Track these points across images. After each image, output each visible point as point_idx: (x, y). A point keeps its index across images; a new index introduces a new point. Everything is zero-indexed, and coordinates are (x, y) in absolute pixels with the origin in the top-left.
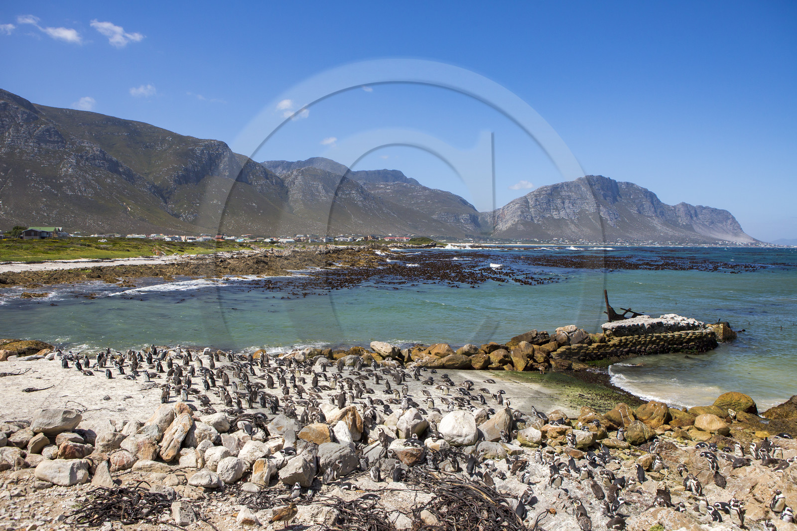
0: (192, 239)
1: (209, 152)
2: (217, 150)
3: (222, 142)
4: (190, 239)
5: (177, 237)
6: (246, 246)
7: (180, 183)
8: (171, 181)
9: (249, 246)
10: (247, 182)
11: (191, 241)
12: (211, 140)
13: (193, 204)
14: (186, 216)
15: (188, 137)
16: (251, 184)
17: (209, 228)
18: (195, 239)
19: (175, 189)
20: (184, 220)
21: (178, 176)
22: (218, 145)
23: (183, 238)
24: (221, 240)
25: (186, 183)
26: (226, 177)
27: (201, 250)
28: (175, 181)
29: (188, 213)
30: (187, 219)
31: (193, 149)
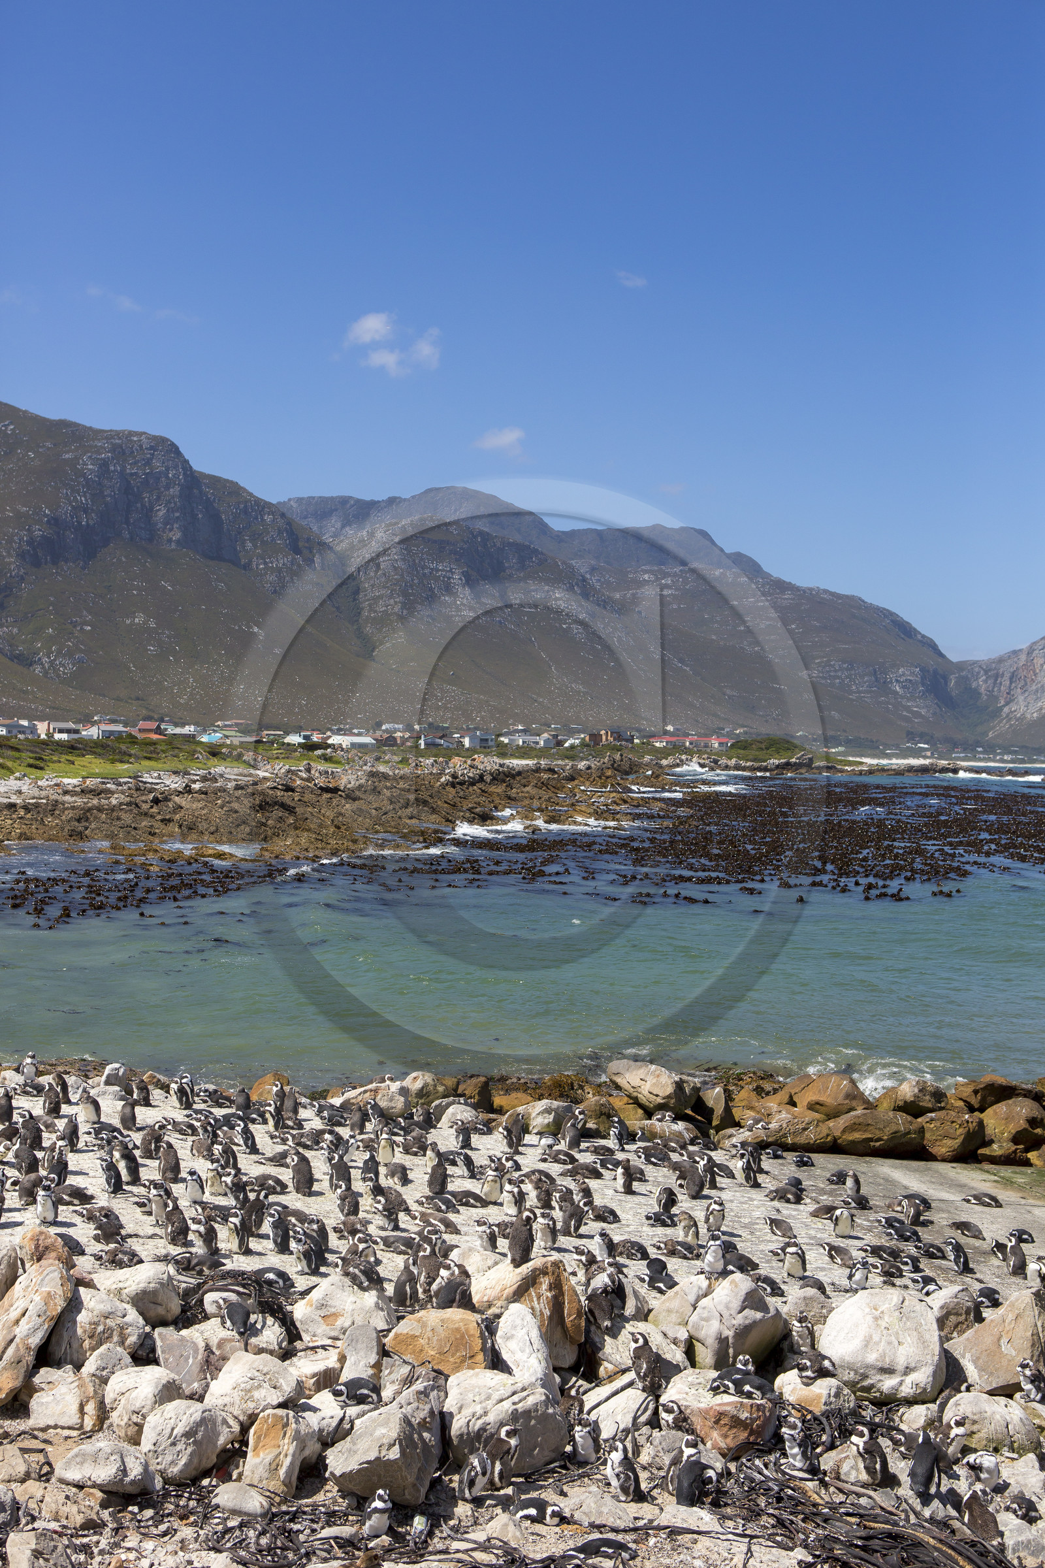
0: (68, 731)
1: (124, 468)
2: (148, 462)
3: (163, 440)
4: (61, 731)
5: (25, 723)
6: (230, 755)
7: (37, 563)
8: (9, 555)
9: (240, 756)
10: (235, 562)
11: (64, 736)
12: (131, 433)
13: (75, 625)
14: (52, 663)
15: (63, 423)
16: (246, 567)
17: (118, 699)
18: (77, 731)
19: (22, 579)
20: (46, 673)
21: (31, 542)
22: (151, 448)
23: (42, 728)
24: (155, 737)
25: (55, 563)
26: (173, 546)
27: (95, 765)
28: (22, 555)
29: (59, 652)
30: (56, 671)
31: (76, 459)
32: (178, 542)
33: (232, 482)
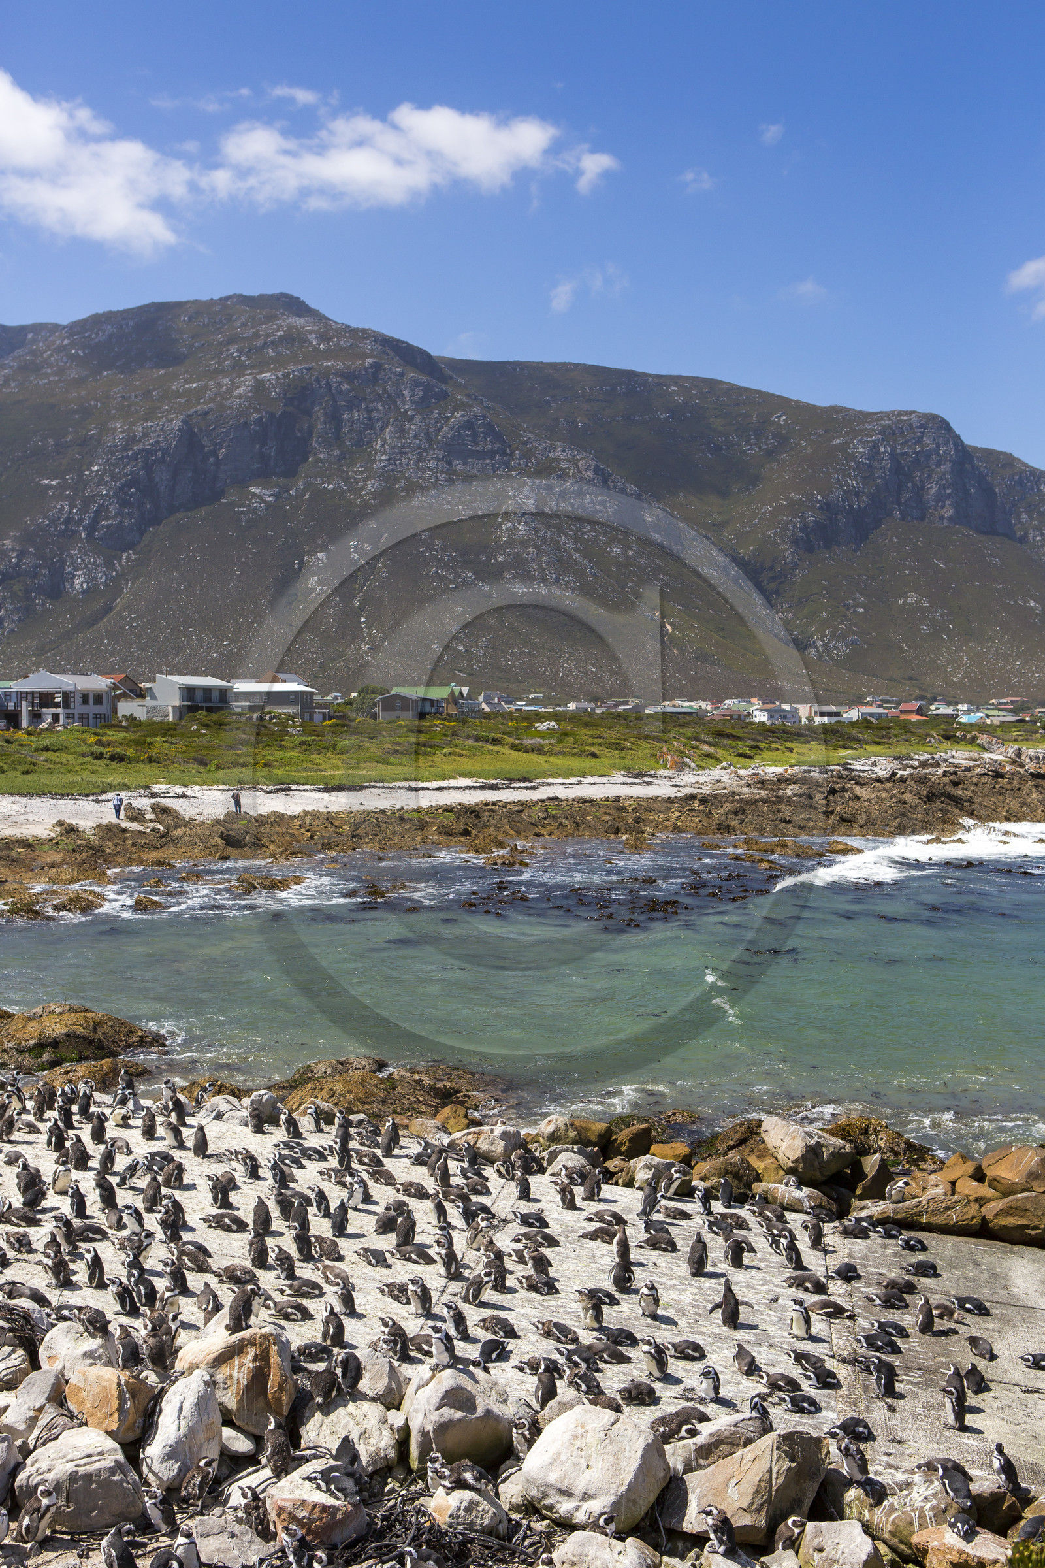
0: (829, 714)
1: (894, 449)
2: (919, 441)
3: (933, 417)
4: (822, 714)
5: (787, 707)
7: (810, 549)
8: (784, 543)
10: (1010, 535)
11: (825, 719)
12: (901, 413)
13: (847, 607)
14: (826, 646)
15: (834, 409)
16: (1023, 540)
17: (891, 680)
18: (838, 714)
19: (796, 565)
20: (820, 656)
21: (802, 529)
22: (922, 426)
23: (804, 711)
24: (914, 718)
25: (827, 548)
26: (946, 523)
28: (795, 542)
29: (833, 636)
30: (830, 653)
31: (847, 443)
32: (950, 519)
33: (1005, 454)
